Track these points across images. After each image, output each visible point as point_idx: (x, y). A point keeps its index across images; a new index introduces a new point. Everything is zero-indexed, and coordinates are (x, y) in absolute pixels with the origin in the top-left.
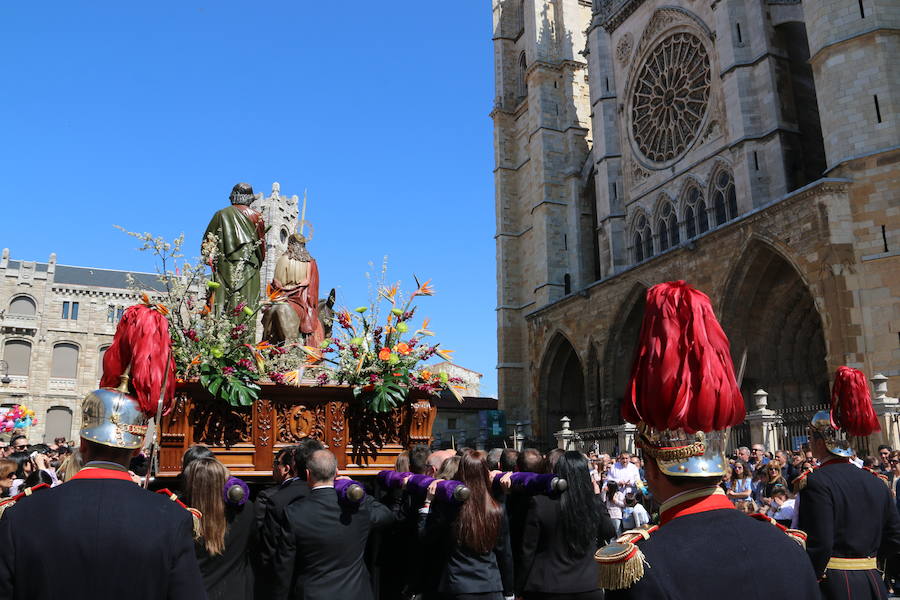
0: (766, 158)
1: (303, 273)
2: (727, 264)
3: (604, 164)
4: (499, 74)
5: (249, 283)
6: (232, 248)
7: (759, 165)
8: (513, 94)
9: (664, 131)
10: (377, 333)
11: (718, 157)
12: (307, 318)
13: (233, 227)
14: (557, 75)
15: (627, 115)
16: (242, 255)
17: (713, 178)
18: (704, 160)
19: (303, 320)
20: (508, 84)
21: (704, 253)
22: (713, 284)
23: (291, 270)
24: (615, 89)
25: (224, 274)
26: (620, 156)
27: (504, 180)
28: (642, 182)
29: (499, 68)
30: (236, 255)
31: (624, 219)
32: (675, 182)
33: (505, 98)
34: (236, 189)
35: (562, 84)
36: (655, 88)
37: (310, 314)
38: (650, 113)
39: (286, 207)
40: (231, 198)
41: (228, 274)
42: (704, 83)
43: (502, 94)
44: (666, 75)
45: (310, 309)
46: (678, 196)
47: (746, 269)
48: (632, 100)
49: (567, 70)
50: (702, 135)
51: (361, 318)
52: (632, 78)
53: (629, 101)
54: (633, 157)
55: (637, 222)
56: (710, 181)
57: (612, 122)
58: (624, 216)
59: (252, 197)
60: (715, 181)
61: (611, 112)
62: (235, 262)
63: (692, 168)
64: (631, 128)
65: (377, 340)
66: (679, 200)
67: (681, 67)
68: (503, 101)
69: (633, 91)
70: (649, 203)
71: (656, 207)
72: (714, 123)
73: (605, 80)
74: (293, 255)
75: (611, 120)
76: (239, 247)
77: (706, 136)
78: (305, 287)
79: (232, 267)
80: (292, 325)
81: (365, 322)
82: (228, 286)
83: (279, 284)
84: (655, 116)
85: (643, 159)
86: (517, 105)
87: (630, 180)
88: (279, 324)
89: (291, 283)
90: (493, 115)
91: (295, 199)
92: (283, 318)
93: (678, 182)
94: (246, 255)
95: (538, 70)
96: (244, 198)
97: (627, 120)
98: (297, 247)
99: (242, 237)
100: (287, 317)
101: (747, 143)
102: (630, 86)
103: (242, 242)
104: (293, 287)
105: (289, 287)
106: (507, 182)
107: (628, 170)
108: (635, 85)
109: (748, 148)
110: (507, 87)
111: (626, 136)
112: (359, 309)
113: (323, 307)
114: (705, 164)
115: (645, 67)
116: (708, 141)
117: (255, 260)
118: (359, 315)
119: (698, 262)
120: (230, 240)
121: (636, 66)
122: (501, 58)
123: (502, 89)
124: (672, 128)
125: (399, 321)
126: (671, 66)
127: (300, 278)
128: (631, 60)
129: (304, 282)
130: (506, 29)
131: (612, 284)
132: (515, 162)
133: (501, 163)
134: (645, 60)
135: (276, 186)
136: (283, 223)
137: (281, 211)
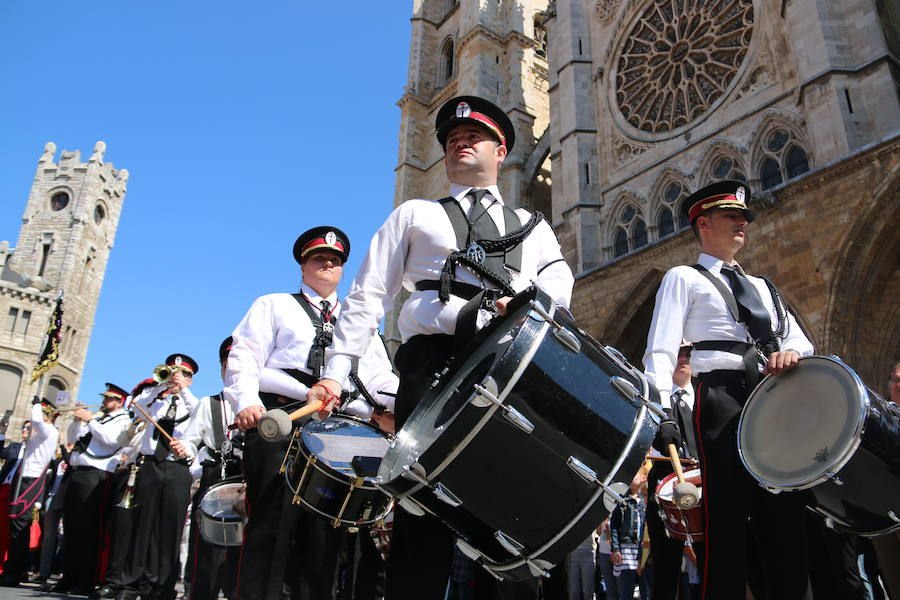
0: (863, 97)
2: (845, 218)
3: (573, 141)
4: (415, 58)
7: (853, 106)
8: (428, 84)
9: (670, 93)
11: (771, 110)
14: (500, 50)
15: (609, 82)
17: (759, 140)
18: (746, 117)
20: (424, 71)
21: (793, 209)
22: (815, 251)
24: (590, 53)
26: (595, 132)
27: (409, 179)
28: (629, 160)
29: (416, 51)
31: (599, 211)
32: (691, 152)
33: (420, 86)
35: (506, 61)
36: (656, 45)
38: (646, 74)
39: (109, 177)
42: (740, 25)
43: (416, 80)
44: (675, 26)
46: (697, 170)
47: (880, 226)
48: (616, 63)
49: (514, 45)
50: (739, 87)
52: (618, 37)
53: (612, 64)
54: (617, 131)
55: (619, 214)
56: (755, 142)
57: (586, 91)
58: (599, 207)
60: (761, 143)
61: (584, 78)
63: (721, 130)
64: (613, 97)
66: (698, 176)
67: (701, 11)
68: (416, 88)
69: (619, 53)
70: (643, 185)
71: (656, 188)
72: (760, 70)
73: (578, 43)
75: (584, 87)
77: (745, 89)
84: (653, 78)
85: (633, 132)
86: (432, 96)
87: (610, 160)
90: (401, 104)
91: (125, 174)
93: (697, 152)
95: (478, 37)
97: (609, 88)
101: (834, 77)
102: (615, 46)
106: (412, 182)
107: (608, 147)
108: (622, 45)
109: (836, 83)
110: (424, 74)
111: (606, 106)
114: (746, 123)
115: (640, 22)
116: (749, 93)
119: (781, 224)
121: (626, 22)
122: (419, 41)
123: (417, 77)
124: (684, 88)
126: (684, 13)
128: (619, 15)
130: (428, 11)
131: (604, 277)
132: (423, 162)
133: (407, 159)
134: (641, 13)
135: (101, 146)
136: (101, 198)
137: (101, 181)
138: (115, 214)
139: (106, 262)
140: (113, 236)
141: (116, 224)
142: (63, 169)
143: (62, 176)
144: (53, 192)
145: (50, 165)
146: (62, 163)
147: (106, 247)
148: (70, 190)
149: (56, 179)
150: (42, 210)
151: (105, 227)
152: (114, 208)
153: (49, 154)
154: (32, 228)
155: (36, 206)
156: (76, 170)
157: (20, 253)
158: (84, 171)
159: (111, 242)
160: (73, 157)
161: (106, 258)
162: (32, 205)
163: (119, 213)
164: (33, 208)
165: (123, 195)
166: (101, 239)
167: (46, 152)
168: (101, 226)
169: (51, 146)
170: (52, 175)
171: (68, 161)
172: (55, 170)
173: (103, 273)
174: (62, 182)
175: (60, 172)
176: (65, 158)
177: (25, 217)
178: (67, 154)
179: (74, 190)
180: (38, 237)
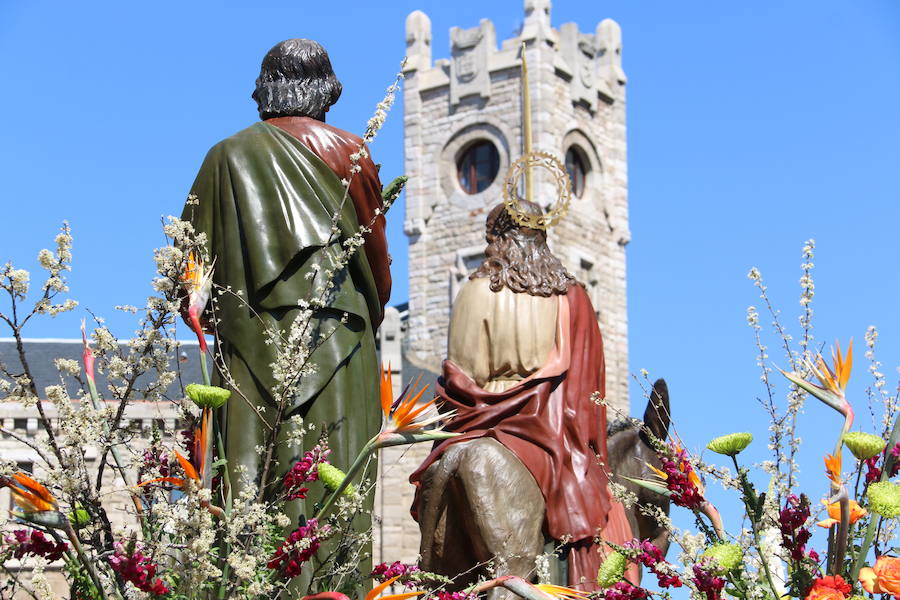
1: (545, 333)
5: (338, 378)
6: (271, 266)
10: (793, 521)
12: (570, 489)
13: (269, 194)
16: (307, 290)
19: (554, 498)
23: (503, 328)
25: (251, 359)
30: (287, 291)
34: (276, 64)
37: (579, 473)
39: (576, 65)
40: (259, 96)
41: (266, 355)
45: (578, 458)
51: (730, 475)
59: (328, 86)
62: (283, 313)
65: (795, 545)
74: (506, 274)
76: (296, 260)
78: (553, 382)
79: (273, 334)
80: (516, 516)
81: (747, 488)
82: (266, 397)
83: (463, 378)
88: (473, 514)
89: (504, 371)
91: (610, 32)
92: (483, 495)
94: (320, 285)
96: (301, 93)
98: (517, 246)
99: (306, 227)
100: (495, 489)
103: (305, 242)
104: (514, 384)
105: (499, 387)
112: (723, 440)
113: (628, 447)
117: (356, 304)
118: (725, 465)
120: (265, 239)
125: (874, 476)
127: (534, 352)
129: (550, 364)
136: (574, 124)
137: (561, 82)
138: (614, 152)
139: (624, 284)
140: (623, 210)
141: (624, 178)
142: (462, 79)
143: (468, 100)
144: (456, 146)
145: (429, 78)
146: (459, 66)
147: (613, 245)
148: (496, 131)
149: (453, 109)
150: (442, 199)
151: (599, 195)
152: (609, 136)
153: (420, 45)
154: (433, 249)
155: (427, 191)
156: (495, 74)
157: (423, 319)
158: (514, 72)
159: (623, 229)
160: (479, 40)
161: (623, 274)
162: (416, 191)
163: (622, 146)
164: (421, 200)
165: (619, 94)
166: (598, 227)
167: (411, 42)
168: (588, 197)
169: (419, 23)
170: (441, 103)
171: (469, 54)
172: (446, 88)
173: (623, 315)
174: (469, 116)
175: (458, 91)
176: (459, 51)
177: (410, 227)
178: (463, 38)
179: (504, 128)
180: (454, 270)
